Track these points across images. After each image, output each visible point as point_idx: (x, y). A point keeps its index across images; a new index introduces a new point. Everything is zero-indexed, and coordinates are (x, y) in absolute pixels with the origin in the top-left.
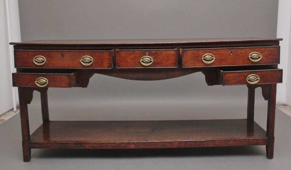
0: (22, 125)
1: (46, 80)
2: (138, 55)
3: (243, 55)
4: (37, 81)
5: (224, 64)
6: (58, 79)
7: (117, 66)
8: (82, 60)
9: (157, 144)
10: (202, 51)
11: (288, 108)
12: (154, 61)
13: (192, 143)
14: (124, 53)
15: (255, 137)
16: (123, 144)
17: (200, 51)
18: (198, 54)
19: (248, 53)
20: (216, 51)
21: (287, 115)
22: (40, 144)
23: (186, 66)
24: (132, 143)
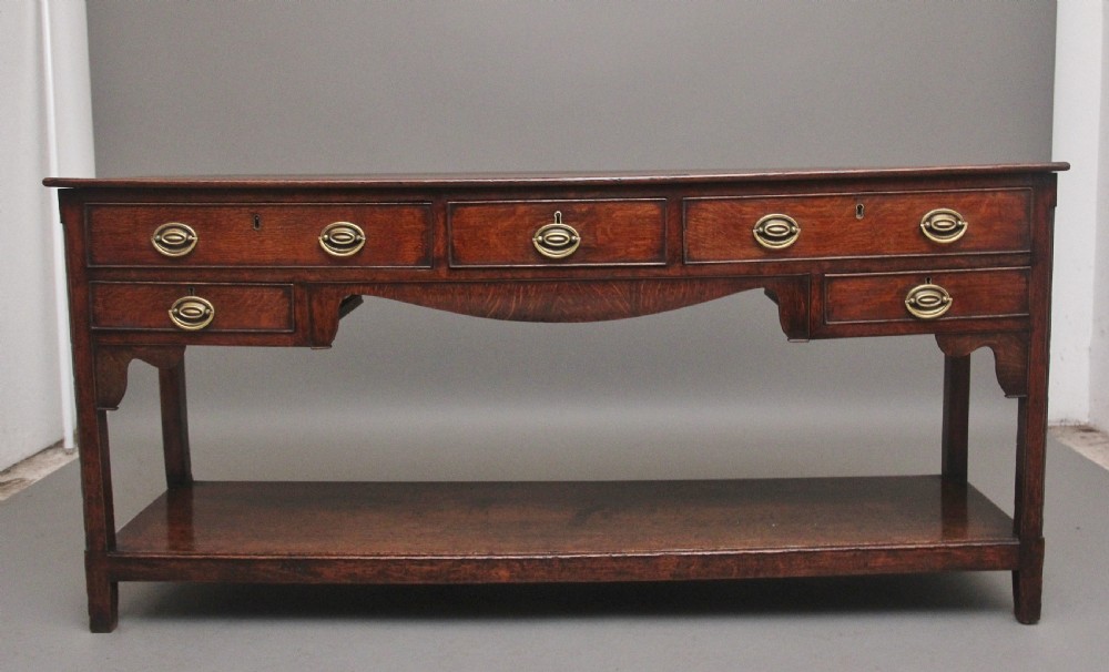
0: (84, 493)
1: (207, 307)
2: (527, 219)
3: (902, 218)
4: (176, 310)
5: (833, 251)
6: (249, 302)
7: (450, 258)
8: (326, 237)
9: (594, 566)
10: (754, 204)
11: (1099, 439)
12: (582, 240)
13: (729, 561)
14: (473, 213)
15: (970, 539)
16: (468, 567)
17: (747, 204)
18: (738, 215)
19: (918, 211)
20: (806, 206)
21: (1096, 466)
22: (149, 562)
23: (695, 257)
24: (500, 564)
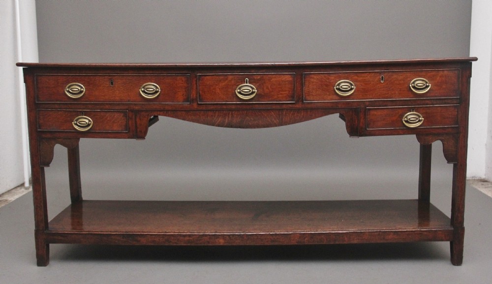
0: (34, 204)
1: (89, 121)
2: (233, 82)
3: (401, 82)
4: (75, 122)
5: (370, 97)
6: (108, 119)
7: (198, 99)
8: (143, 89)
9: (262, 238)
10: (335, 75)
11: (489, 185)
12: (257, 91)
13: (323, 236)
14: (209, 79)
15: (431, 227)
16: (206, 238)
17: (332, 75)
18: (328, 80)
19: (409, 79)
20: (358, 77)
22: (64, 235)
23: (308, 99)
24: (220, 237)
